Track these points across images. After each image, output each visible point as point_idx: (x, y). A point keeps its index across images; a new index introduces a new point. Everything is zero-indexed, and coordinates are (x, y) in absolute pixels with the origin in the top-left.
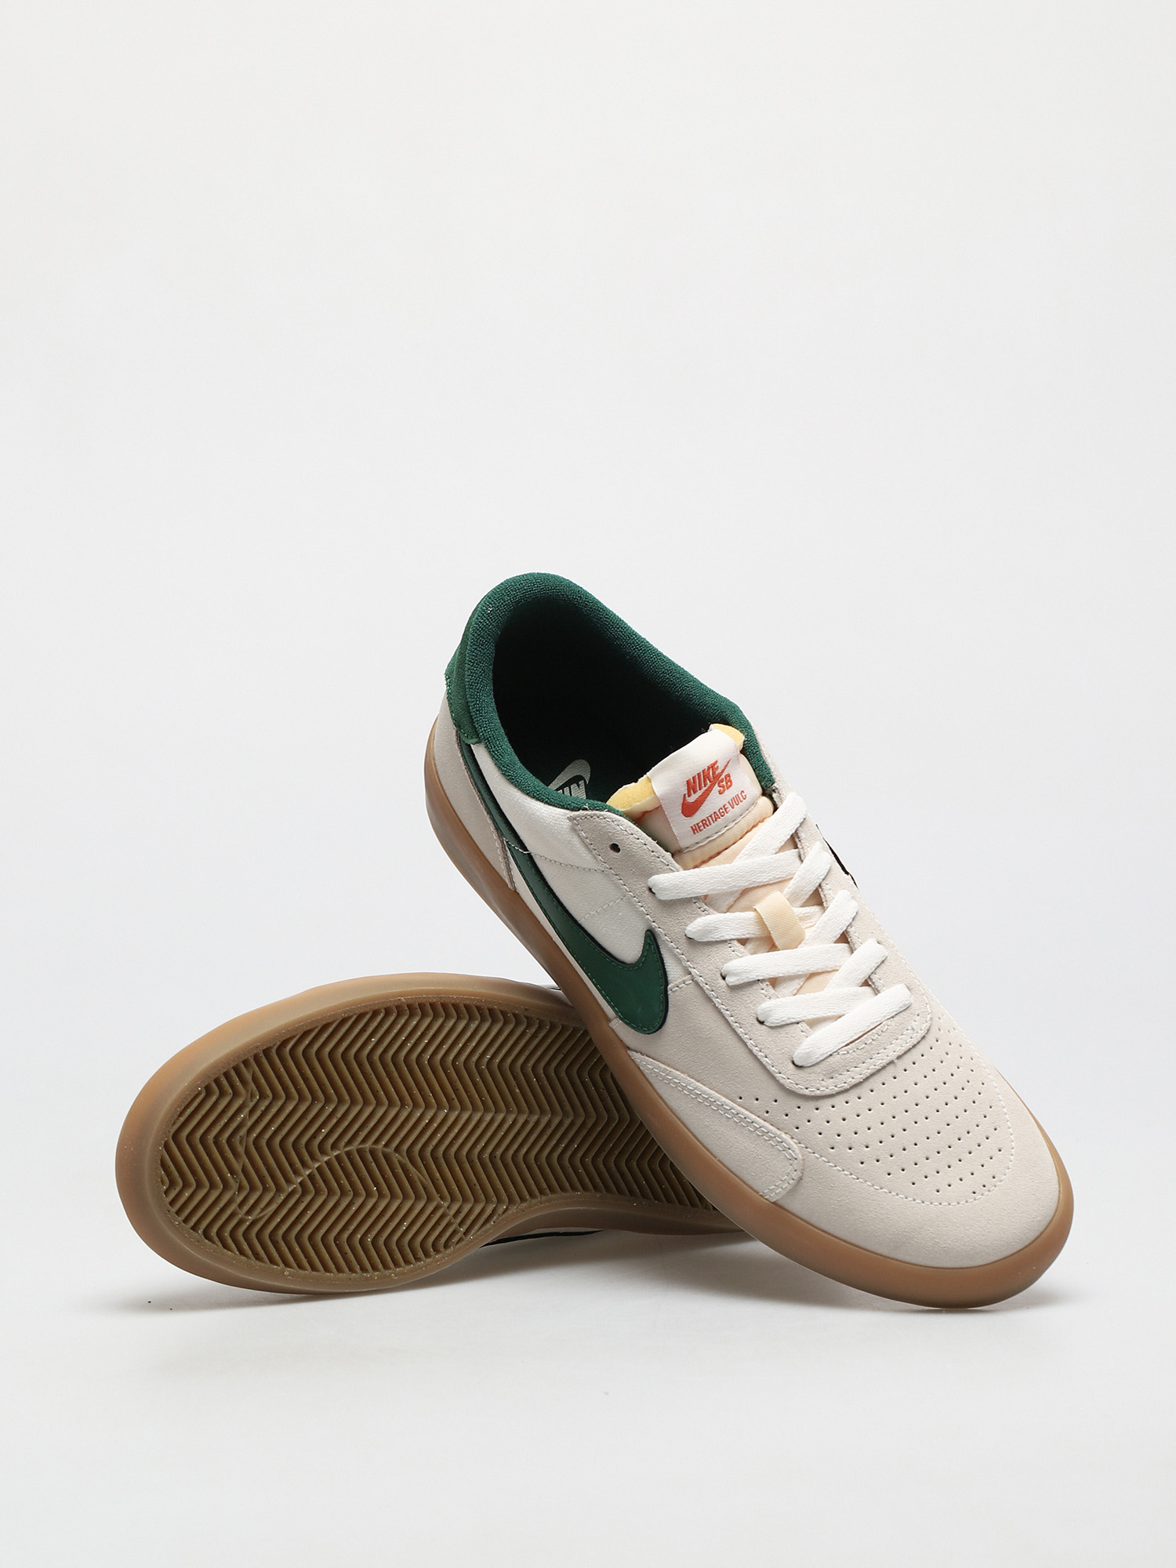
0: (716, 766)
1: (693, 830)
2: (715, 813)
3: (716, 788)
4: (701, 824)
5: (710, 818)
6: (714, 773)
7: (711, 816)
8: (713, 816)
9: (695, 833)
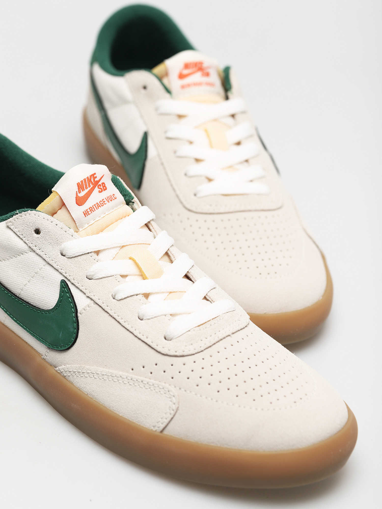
0: (95, 176)
1: (85, 215)
2: (97, 203)
3: (97, 189)
4: (89, 210)
5: (94, 206)
6: (94, 180)
7: (95, 205)
8: (96, 205)
9: (86, 216)
